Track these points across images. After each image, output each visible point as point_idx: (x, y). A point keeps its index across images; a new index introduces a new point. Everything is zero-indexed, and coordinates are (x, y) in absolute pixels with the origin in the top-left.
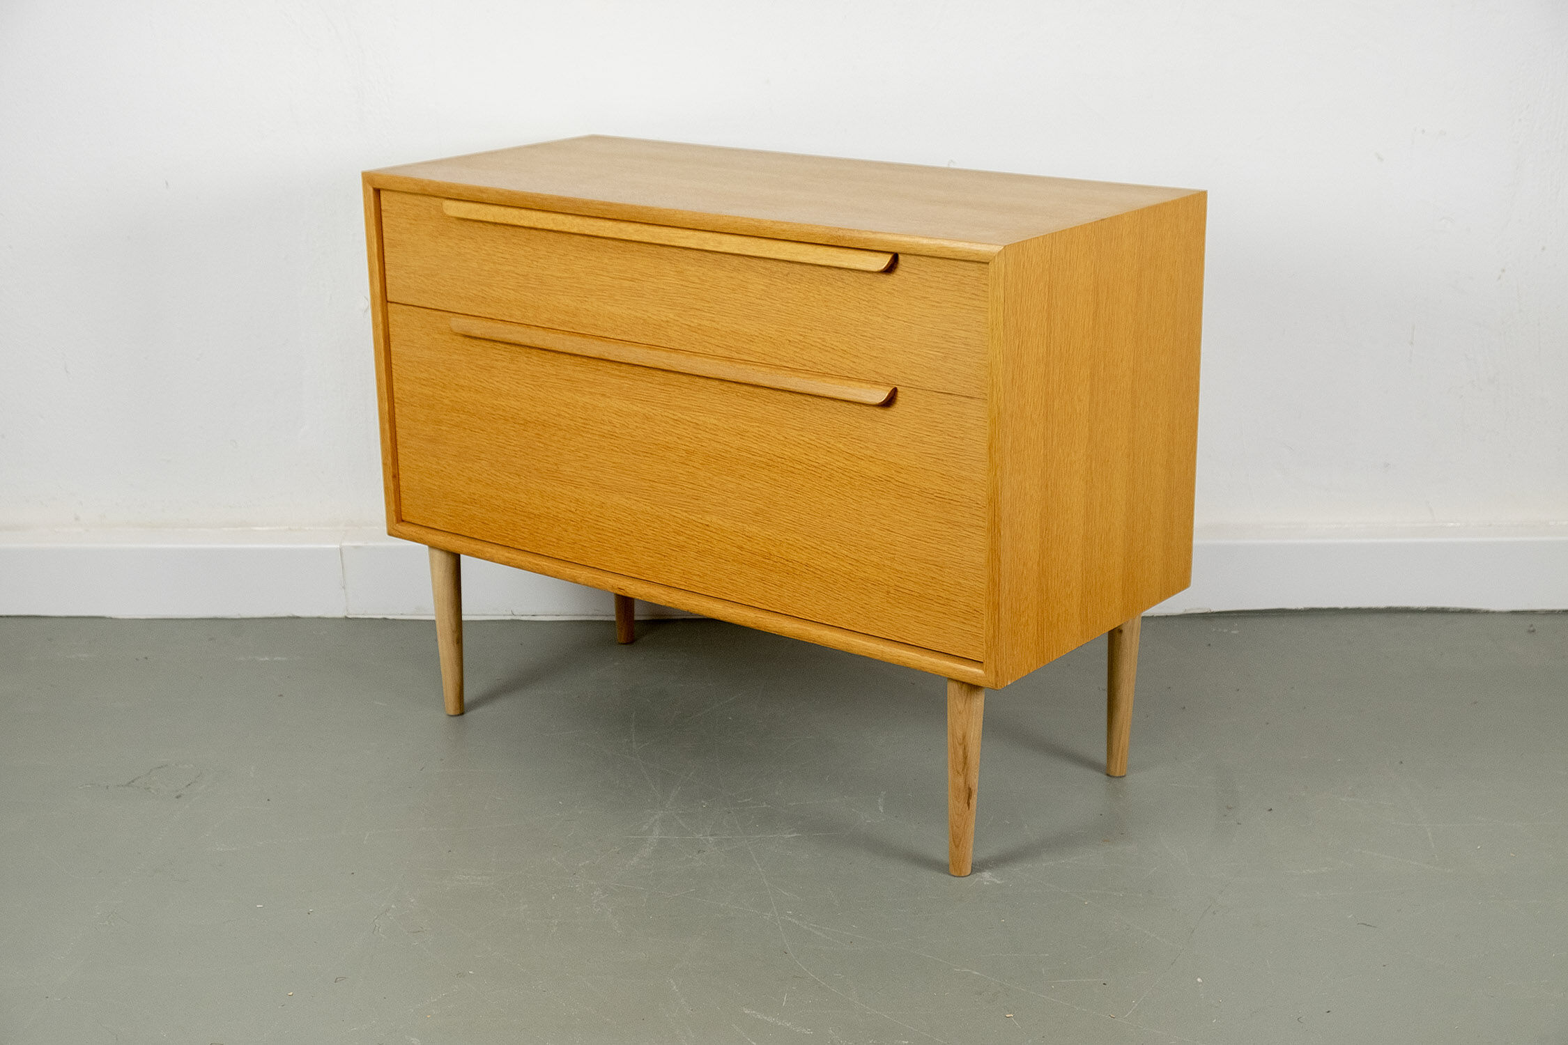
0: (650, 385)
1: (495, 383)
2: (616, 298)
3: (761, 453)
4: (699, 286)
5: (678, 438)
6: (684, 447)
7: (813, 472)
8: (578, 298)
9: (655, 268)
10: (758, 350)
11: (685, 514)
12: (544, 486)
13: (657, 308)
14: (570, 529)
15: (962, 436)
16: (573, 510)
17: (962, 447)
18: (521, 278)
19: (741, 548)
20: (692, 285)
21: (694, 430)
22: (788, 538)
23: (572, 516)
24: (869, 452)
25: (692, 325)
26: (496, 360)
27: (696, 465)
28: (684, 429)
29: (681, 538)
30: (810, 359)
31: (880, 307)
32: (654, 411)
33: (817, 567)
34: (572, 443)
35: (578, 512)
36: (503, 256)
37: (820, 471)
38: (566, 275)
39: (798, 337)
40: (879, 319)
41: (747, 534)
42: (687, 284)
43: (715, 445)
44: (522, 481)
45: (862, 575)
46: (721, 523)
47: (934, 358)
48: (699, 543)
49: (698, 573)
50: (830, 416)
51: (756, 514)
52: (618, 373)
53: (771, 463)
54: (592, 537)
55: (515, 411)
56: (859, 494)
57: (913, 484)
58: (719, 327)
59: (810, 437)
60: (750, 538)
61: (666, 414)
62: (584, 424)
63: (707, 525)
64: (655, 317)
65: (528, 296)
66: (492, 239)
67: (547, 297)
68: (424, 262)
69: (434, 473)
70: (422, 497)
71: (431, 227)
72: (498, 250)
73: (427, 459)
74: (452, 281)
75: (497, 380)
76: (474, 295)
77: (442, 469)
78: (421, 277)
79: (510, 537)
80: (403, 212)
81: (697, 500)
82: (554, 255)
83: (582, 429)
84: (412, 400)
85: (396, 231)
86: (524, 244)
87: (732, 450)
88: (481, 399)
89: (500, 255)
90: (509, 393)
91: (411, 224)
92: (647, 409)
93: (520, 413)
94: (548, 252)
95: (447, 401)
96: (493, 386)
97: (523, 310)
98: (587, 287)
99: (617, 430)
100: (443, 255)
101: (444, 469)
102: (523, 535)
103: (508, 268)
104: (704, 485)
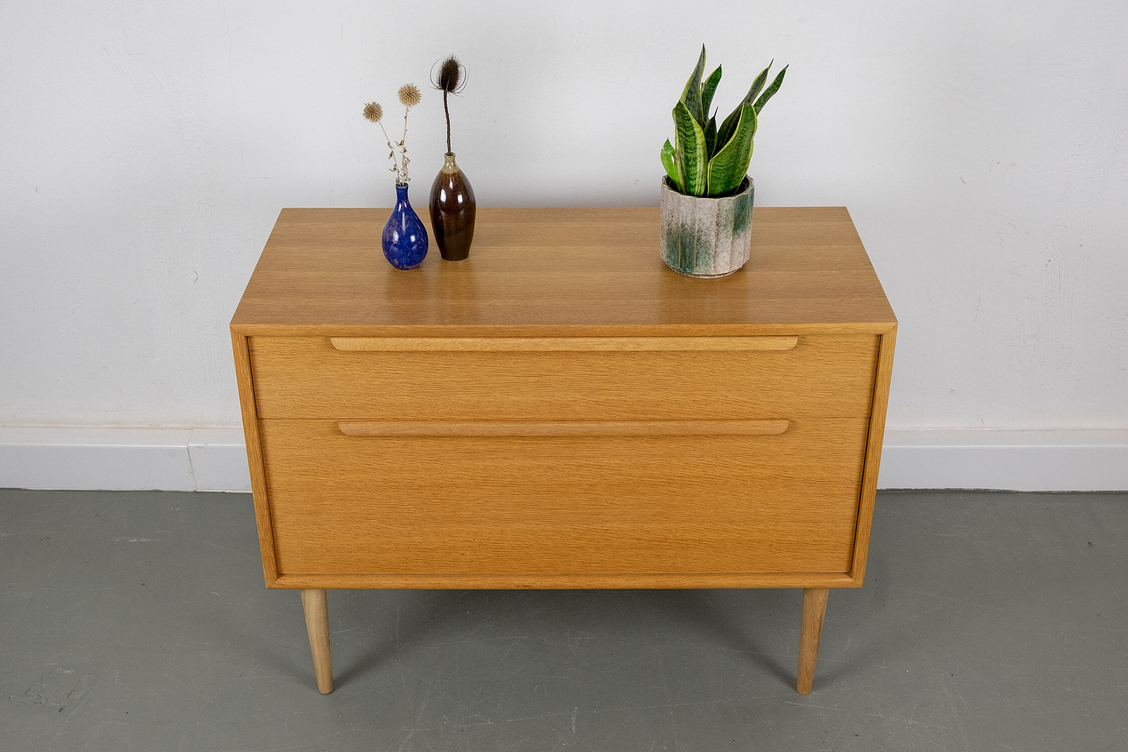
1: (387, 464)
2: (521, 390)
3: (662, 476)
4: (606, 373)
5: (581, 477)
6: (587, 483)
7: (710, 482)
8: (480, 395)
10: (664, 410)
11: (585, 526)
12: (441, 528)
13: (564, 393)
14: (467, 553)
15: (843, 441)
16: (470, 540)
17: (842, 449)
19: (639, 539)
21: (598, 470)
22: (684, 526)
23: (469, 543)
24: (761, 463)
25: (600, 400)
27: (598, 492)
28: (589, 471)
29: (582, 542)
30: (713, 410)
31: (779, 370)
32: (557, 463)
33: (710, 540)
34: (471, 495)
35: (476, 540)
36: (396, 372)
37: (716, 480)
38: (467, 379)
39: (702, 398)
40: (778, 378)
41: (645, 530)
42: (595, 373)
43: (618, 477)
45: (749, 538)
46: (620, 526)
47: (824, 397)
48: (598, 542)
49: (597, 561)
50: (728, 444)
51: (655, 516)
53: (671, 481)
55: (409, 481)
56: (750, 489)
57: (798, 477)
58: (625, 399)
59: (709, 460)
60: (647, 532)
61: (570, 463)
62: (484, 480)
63: (607, 530)
64: (561, 399)
65: (424, 399)
66: (383, 361)
67: (446, 397)
68: (303, 385)
69: (315, 536)
70: (301, 555)
71: (311, 358)
72: (391, 369)
73: (308, 528)
74: (336, 396)
75: (389, 461)
76: (362, 404)
77: (325, 532)
78: (298, 397)
79: (402, 567)
80: (276, 350)
81: (599, 515)
82: (454, 367)
83: (482, 484)
84: (289, 487)
85: (267, 365)
86: (420, 361)
87: (634, 478)
88: (370, 477)
89: (393, 372)
90: (402, 469)
91: (285, 358)
92: (551, 462)
93: (414, 481)
94: (447, 365)
95: (331, 483)
96: (384, 466)
97: (419, 409)
98: (490, 385)
99: (519, 480)
100: (324, 378)
101: (327, 532)
102: (416, 564)
103: (400, 380)
104: (606, 504)
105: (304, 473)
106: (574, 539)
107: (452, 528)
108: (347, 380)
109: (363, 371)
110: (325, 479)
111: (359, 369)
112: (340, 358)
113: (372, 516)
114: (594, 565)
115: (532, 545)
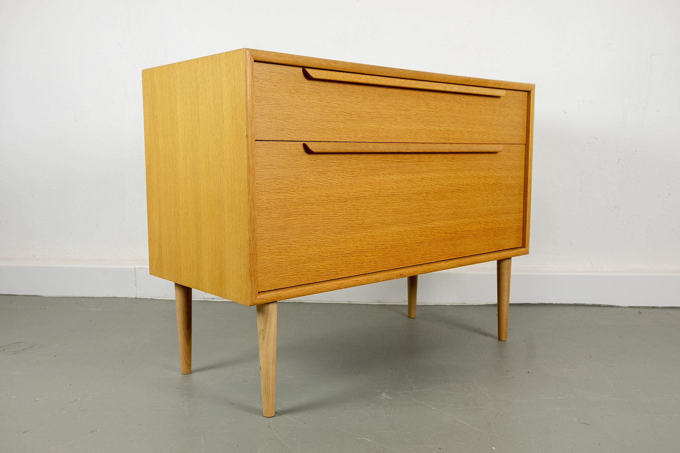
0: (412, 163)
1: (329, 180)
2: (398, 120)
3: (456, 185)
5: (423, 187)
6: (425, 191)
7: (473, 188)
8: (379, 123)
9: (416, 103)
10: (456, 137)
11: (425, 225)
13: (417, 124)
14: (369, 254)
15: (517, 160)
16: (371, 243)
18: (347, 115)
19: (446, 233)
20: (432, 110)
21: (430, 182)
22: (464, 221)
23: (370, 246)
24: (491, 174)
25: (431, 129)
26: (330, 166)
27: (430, 199)
28: (426, 182)
29: (423, 238)
30: (474, 138)
32: (413, 177)
33: (473, 230)
34: (372, 205)
35: (374, 243)
36: (337, 102)
38: (373, 111)
39: (470, 129)
41: (449, 225)
43: (438, 186)
44: (342, 236)
45: (488, 227)
46: (439, 224)
47: (511, 130)
48: (430, 237)
50: (479, 161)
52: (398, 160)
53: (459, 189)
54: (380, 254)
55: (341, 195)
56: (488, 193)
57: (503, 183)
58: (442, 129)
60: (450, 227)
61: (418, 177)
62: (379, 192)
63: (433, 227)
65: (351, 125)
66: (331, 93)
67: (362, 124)
68: (283, 110)
69: (283, 250)
70: (272, 270)
71: (290, 87)
72: (334, 99)
73: (278, 243)
74: (303, 121)
75: (330, 178)
76: (317, 128)
77: (289, 246)
78: (280, 121)
79: (333, 273)
80: (269, 78)
81: (430, 216)
82: (367, 100)
83: (378, 195)
84: (268, 205)
85: (262, 91)
86: (350, 95)
87: (445, 187)
88: (319, 193)
89: (335, 102)
90: (337, 184)
91: (274, 86)
92: (410, 176)
93: (343, 195)
94: (364, 99)
95: (295, 200)
96: (327, 183)
97: (348, 133)
98: (384, 116)
99: (395, 191)
100: (297, 105)
101: (291, 246)
102: (341, 268)
103: (340, 110)
104: (433, 207)
105: (279, 191)
106: (420, 236)
107: (362, 234)
108: (309, 108)
109: (319, 100)
110: (292, 196)
111: (317, 98)
112: (307, 89)
113: (319, 228)
114: (428, 256)
115: (400, 243)
